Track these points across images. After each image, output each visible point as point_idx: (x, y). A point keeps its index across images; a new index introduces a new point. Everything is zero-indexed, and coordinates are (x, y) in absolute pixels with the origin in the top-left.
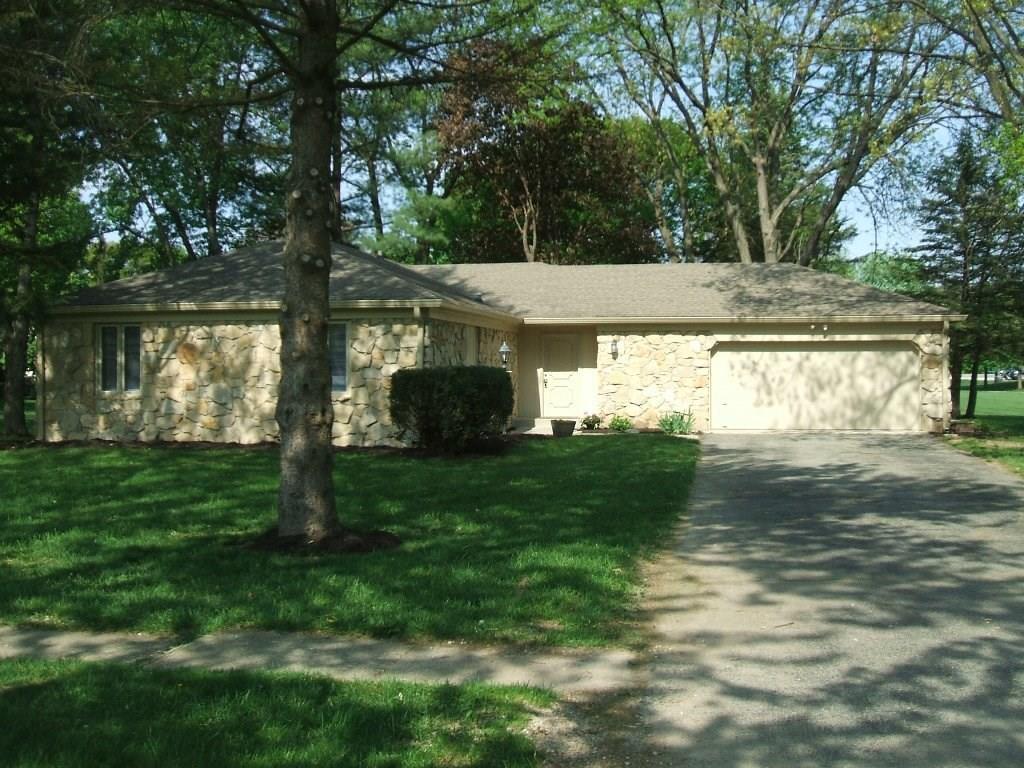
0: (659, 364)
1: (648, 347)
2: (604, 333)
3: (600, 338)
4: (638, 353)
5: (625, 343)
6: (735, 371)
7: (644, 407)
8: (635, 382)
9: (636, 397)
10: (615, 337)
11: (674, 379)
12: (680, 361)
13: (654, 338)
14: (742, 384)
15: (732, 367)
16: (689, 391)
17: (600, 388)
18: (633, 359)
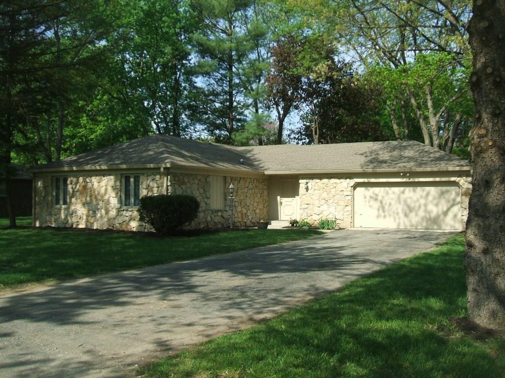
0: (328, 194)
1: (322, 185)
2: (303, 179)
3: (301, 181)
4: (318, 188)
5: (312, 183)
6: (367, 200)
7: (321, 215)
8: (317, 203)
9: (317, 210)
10: (308, 181)
11: (335, 201)
12: (338, 192)
13: (325, 181)
14: (370, 206)
15: (365, 198)
16: (342, 208)
17: (301, 206)
18: (316, 191)
